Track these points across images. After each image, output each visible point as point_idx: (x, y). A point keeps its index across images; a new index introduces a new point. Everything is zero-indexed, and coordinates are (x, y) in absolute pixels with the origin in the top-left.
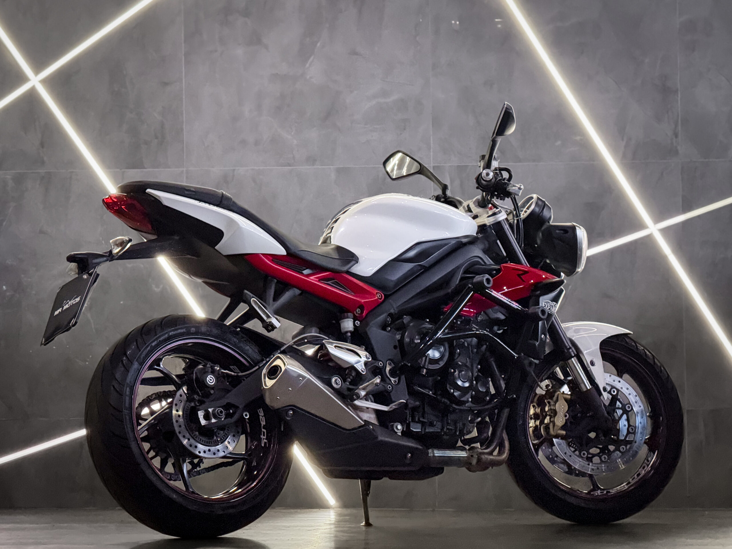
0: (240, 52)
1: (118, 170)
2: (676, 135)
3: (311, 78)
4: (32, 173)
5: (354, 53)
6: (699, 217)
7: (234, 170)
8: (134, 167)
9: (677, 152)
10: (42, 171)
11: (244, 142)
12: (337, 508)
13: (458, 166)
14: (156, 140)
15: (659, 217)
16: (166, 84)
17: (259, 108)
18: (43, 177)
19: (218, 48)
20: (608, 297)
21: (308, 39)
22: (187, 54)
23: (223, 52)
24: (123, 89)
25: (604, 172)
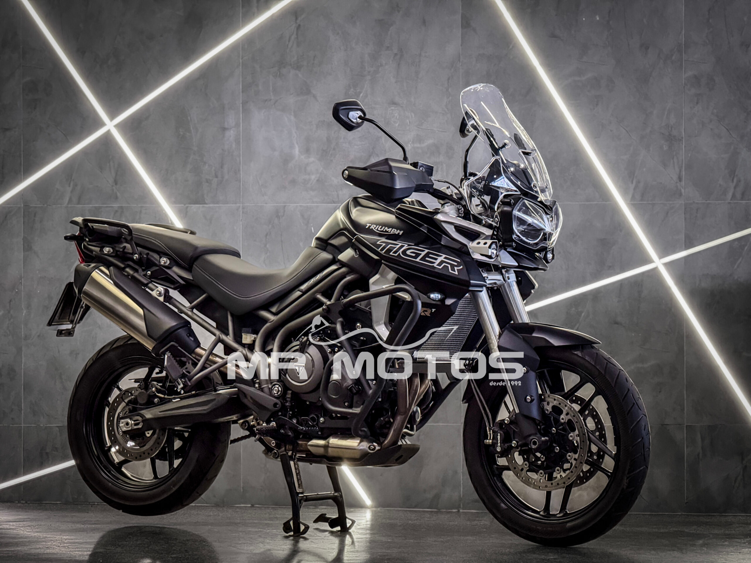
0: (291, 100)
1: (183, 205)
2: (680, 179)
4: (107, 207)
5: (393, 103)
6: (699, 252)
7: (285, 206)
8: (196, 202)
9: (681, 195)
10: (116, 205)
11: (293, 182)
12: (372, 507)
14: (216, 179)
15: (664, 252)
16: (225, 129)
17: (307, 151)
18: (116, 211)
19: (272, 98)
20: (616, 323)
21: (352, 89)
22: (244, 103)
23: (276, 101)
24: (188, 134)
25: (615, 210)
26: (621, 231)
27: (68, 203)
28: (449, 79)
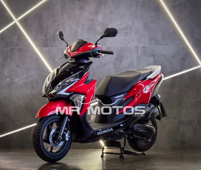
0: (77, 12)
1: (41, 48)
3: (99, 20)
4: (15, 48)
5: (112, 12)
8: (46, 47)
10: (18, 48)
12: (106, 149)
13: (143, 47)
14: (52, 39)
16: (55, 22)
17: (83, 29)
18: (19, 50)
19: (71, 11)
20: (188, 86)
21: (98, 8)
22: (61, 13)
23: (72, 12)
24: (42, 24)
25: (187, 48)
26: (189, 55)
27: (2, 47)
28: (130, 4)
